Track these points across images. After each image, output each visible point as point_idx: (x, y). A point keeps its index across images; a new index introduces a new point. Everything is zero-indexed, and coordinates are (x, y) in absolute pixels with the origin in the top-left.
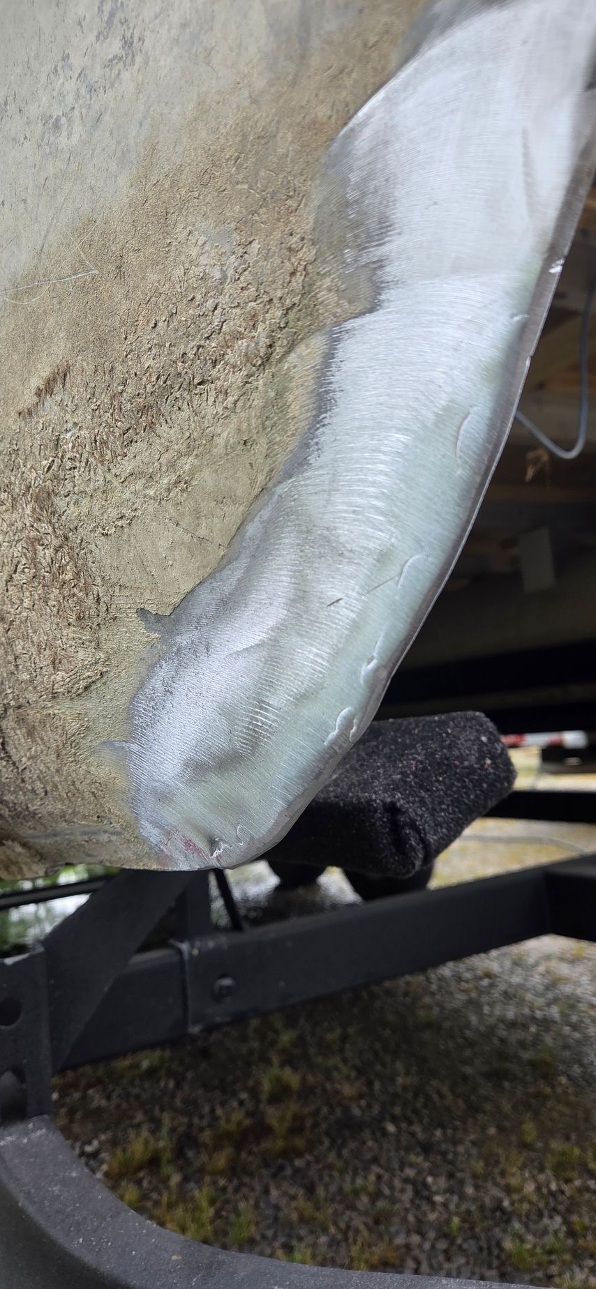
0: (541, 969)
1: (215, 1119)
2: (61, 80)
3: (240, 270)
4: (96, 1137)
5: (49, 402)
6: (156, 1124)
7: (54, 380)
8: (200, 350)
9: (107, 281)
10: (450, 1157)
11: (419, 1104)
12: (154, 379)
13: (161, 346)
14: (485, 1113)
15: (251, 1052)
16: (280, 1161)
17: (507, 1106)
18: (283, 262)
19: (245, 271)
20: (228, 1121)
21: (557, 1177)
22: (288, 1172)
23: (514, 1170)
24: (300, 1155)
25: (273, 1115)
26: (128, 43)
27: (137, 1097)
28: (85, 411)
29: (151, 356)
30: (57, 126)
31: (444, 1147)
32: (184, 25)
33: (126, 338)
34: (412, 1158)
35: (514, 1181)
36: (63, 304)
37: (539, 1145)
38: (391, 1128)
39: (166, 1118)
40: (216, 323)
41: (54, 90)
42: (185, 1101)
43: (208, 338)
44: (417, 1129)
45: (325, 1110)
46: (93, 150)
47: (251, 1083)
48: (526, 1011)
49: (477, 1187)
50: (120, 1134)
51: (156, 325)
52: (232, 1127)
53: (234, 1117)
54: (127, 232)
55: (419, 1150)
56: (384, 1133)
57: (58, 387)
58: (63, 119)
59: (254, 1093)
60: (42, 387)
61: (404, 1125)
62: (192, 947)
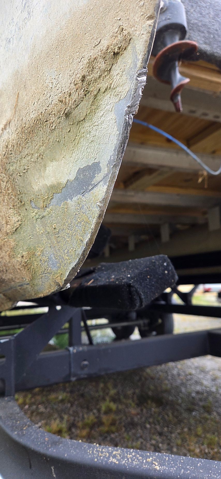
0: (211, 373)
1: (83, 418)
2: (11, 27)
3: (57, 84)
4: (40, 421)
5: (5, 132)
6: (62, 418)
7: (7, 124)
8: (46, 110)
9: (21, 90)
10: (169, 437)
11: (159, 418)
12: (33, 122)
13: (35, 110)
14: (184, 423)
15: (99, 396)
16: (106, 435)
17: (192, 421)
18: (68, 80)
19: (58, 84)
20: (88, 419)
21: (208, 447)
22: (108, 439)
23: (192, 444)
24: (113, 433)
25: (105, 418)
26: (29, 13)
27: (56, 409)
28: (15, 134)
29: (33, 114)
30: (9, 41)
31: (167, 434)
32: (44, 6)
33: (26, 109)
34: (154, 437)
35: (192, 448)
36: (10, 99)
37: (203, 435)
38: (148, 426)
39: (66, 417)
40: (50, 101)
41: (9, 30)
42: (74, 412)
43: (48, 106)
44: (158, 427)
45: (124, 418)
46: (19, 48)
47: (98, 407)
48: (204, 388)
49: (178, 449)
50: (49, 421)
51: (34, 103)
52: (89, 422)
53: (90, 418)
54: (27, 74)
55: (158, 434)
56: (146, 428)
57: (8, 127)
58: (11, 39)
59: (99, 410)
60: (3, 128)
61: (153, 425)
62: (74, 349)
